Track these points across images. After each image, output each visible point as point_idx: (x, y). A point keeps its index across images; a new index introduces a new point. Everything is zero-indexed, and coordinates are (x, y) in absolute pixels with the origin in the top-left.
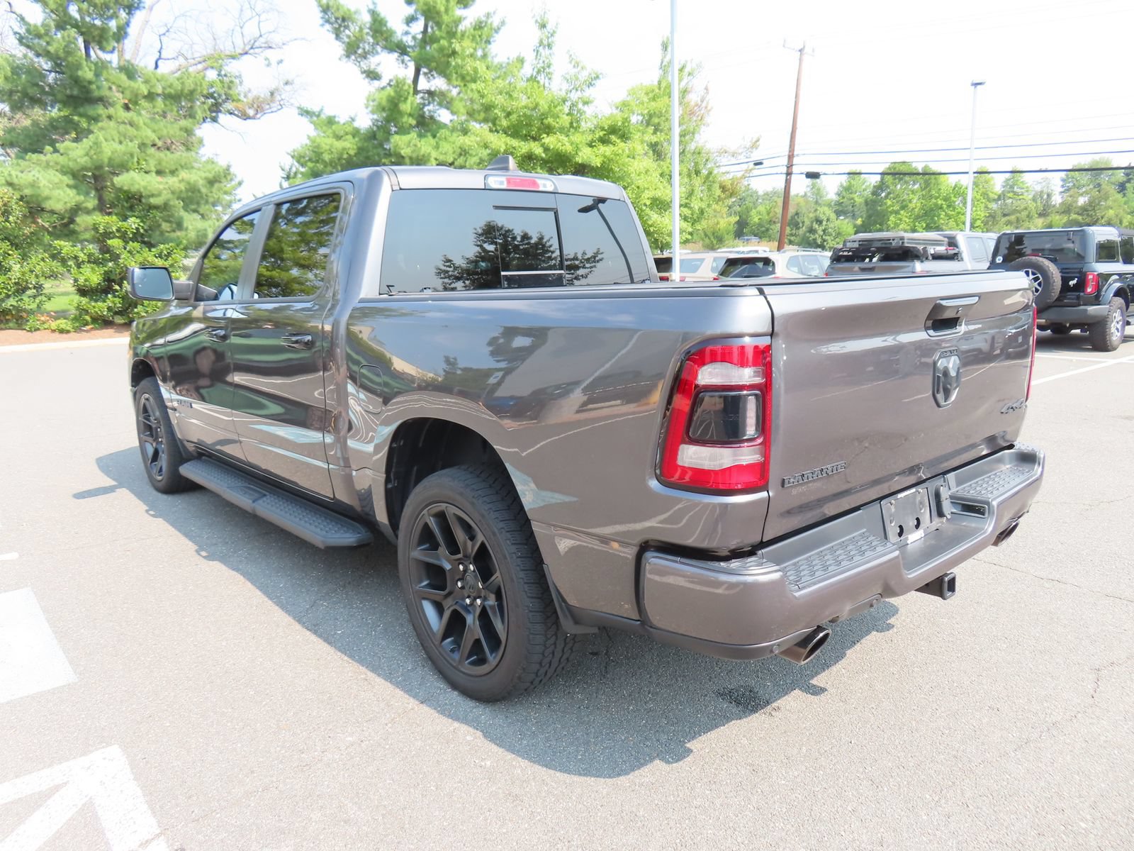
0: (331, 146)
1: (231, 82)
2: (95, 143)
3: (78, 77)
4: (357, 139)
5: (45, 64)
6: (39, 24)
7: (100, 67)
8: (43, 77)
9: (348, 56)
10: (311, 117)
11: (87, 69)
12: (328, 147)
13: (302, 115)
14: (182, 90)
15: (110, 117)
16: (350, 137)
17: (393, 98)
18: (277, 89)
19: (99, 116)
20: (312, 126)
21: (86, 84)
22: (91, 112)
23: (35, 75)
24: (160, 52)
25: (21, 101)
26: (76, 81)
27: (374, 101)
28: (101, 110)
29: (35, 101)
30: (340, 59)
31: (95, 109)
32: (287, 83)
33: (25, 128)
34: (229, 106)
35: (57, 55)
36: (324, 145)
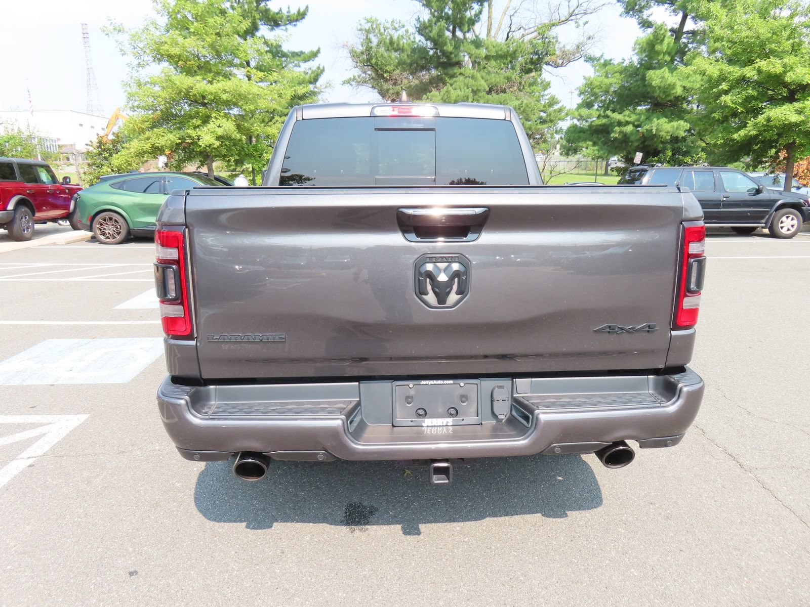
0: (602, 82)
1: (549, 42)
2: (447, 92)
3: (444, 50)
4: (622, 76)
5: (429, 44)
6: (426, 21)
7: (458, 43)
8: (428, 52)
9: (627, 13)
10: (593, 62)
11: (449, 45)
12: (598, 84)
13: (587, 61)
14: (508, 51)
15: (461, 74)
16: (618, 74)
17: (652, 41)
18: (582, 43)
19: (455, 73)
20: (592, 69)
21: (448, 54)
22: (451, 72)
23: (423, 51)
24: (510, 27)
25: (416, 69)
26: (444, 53)
27: (640, 44)
28: (456, 70)
29: (423, 68)
30: (621, 15)
31: (453, 70)
32: (589, 38)
33: (417, 85)
34: (547, 59)
35: (434, 38)
36: (596, 82)
